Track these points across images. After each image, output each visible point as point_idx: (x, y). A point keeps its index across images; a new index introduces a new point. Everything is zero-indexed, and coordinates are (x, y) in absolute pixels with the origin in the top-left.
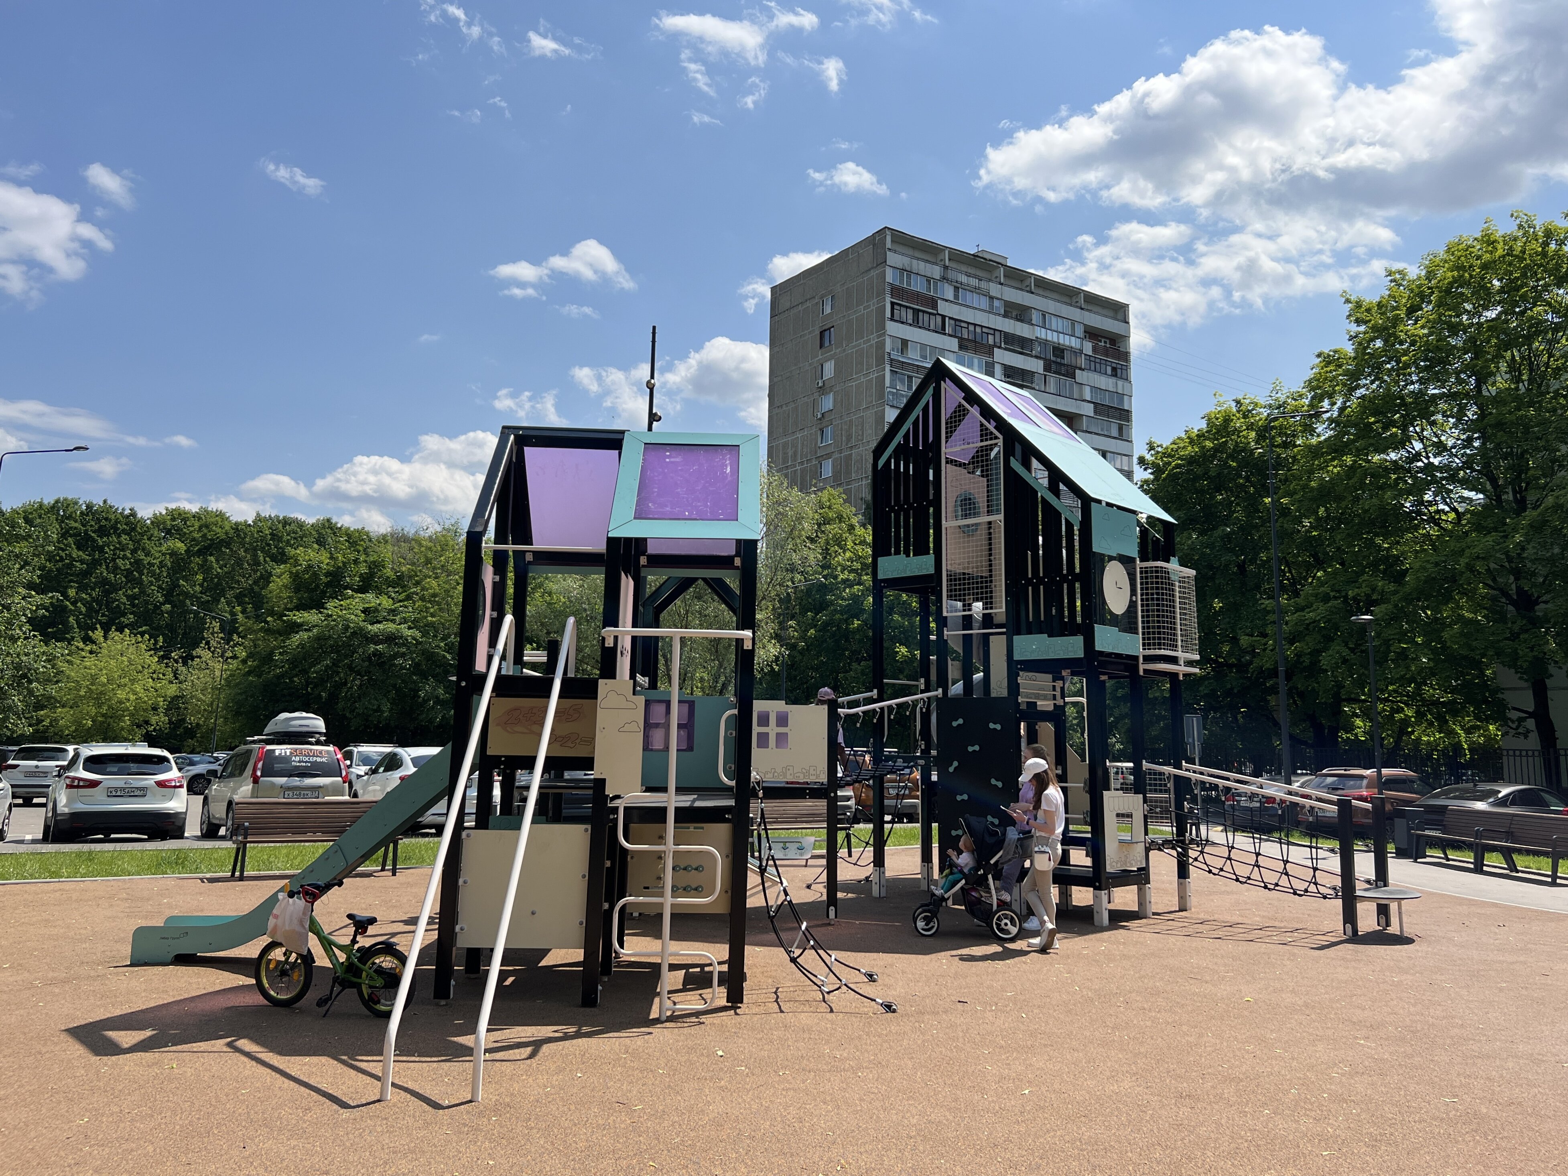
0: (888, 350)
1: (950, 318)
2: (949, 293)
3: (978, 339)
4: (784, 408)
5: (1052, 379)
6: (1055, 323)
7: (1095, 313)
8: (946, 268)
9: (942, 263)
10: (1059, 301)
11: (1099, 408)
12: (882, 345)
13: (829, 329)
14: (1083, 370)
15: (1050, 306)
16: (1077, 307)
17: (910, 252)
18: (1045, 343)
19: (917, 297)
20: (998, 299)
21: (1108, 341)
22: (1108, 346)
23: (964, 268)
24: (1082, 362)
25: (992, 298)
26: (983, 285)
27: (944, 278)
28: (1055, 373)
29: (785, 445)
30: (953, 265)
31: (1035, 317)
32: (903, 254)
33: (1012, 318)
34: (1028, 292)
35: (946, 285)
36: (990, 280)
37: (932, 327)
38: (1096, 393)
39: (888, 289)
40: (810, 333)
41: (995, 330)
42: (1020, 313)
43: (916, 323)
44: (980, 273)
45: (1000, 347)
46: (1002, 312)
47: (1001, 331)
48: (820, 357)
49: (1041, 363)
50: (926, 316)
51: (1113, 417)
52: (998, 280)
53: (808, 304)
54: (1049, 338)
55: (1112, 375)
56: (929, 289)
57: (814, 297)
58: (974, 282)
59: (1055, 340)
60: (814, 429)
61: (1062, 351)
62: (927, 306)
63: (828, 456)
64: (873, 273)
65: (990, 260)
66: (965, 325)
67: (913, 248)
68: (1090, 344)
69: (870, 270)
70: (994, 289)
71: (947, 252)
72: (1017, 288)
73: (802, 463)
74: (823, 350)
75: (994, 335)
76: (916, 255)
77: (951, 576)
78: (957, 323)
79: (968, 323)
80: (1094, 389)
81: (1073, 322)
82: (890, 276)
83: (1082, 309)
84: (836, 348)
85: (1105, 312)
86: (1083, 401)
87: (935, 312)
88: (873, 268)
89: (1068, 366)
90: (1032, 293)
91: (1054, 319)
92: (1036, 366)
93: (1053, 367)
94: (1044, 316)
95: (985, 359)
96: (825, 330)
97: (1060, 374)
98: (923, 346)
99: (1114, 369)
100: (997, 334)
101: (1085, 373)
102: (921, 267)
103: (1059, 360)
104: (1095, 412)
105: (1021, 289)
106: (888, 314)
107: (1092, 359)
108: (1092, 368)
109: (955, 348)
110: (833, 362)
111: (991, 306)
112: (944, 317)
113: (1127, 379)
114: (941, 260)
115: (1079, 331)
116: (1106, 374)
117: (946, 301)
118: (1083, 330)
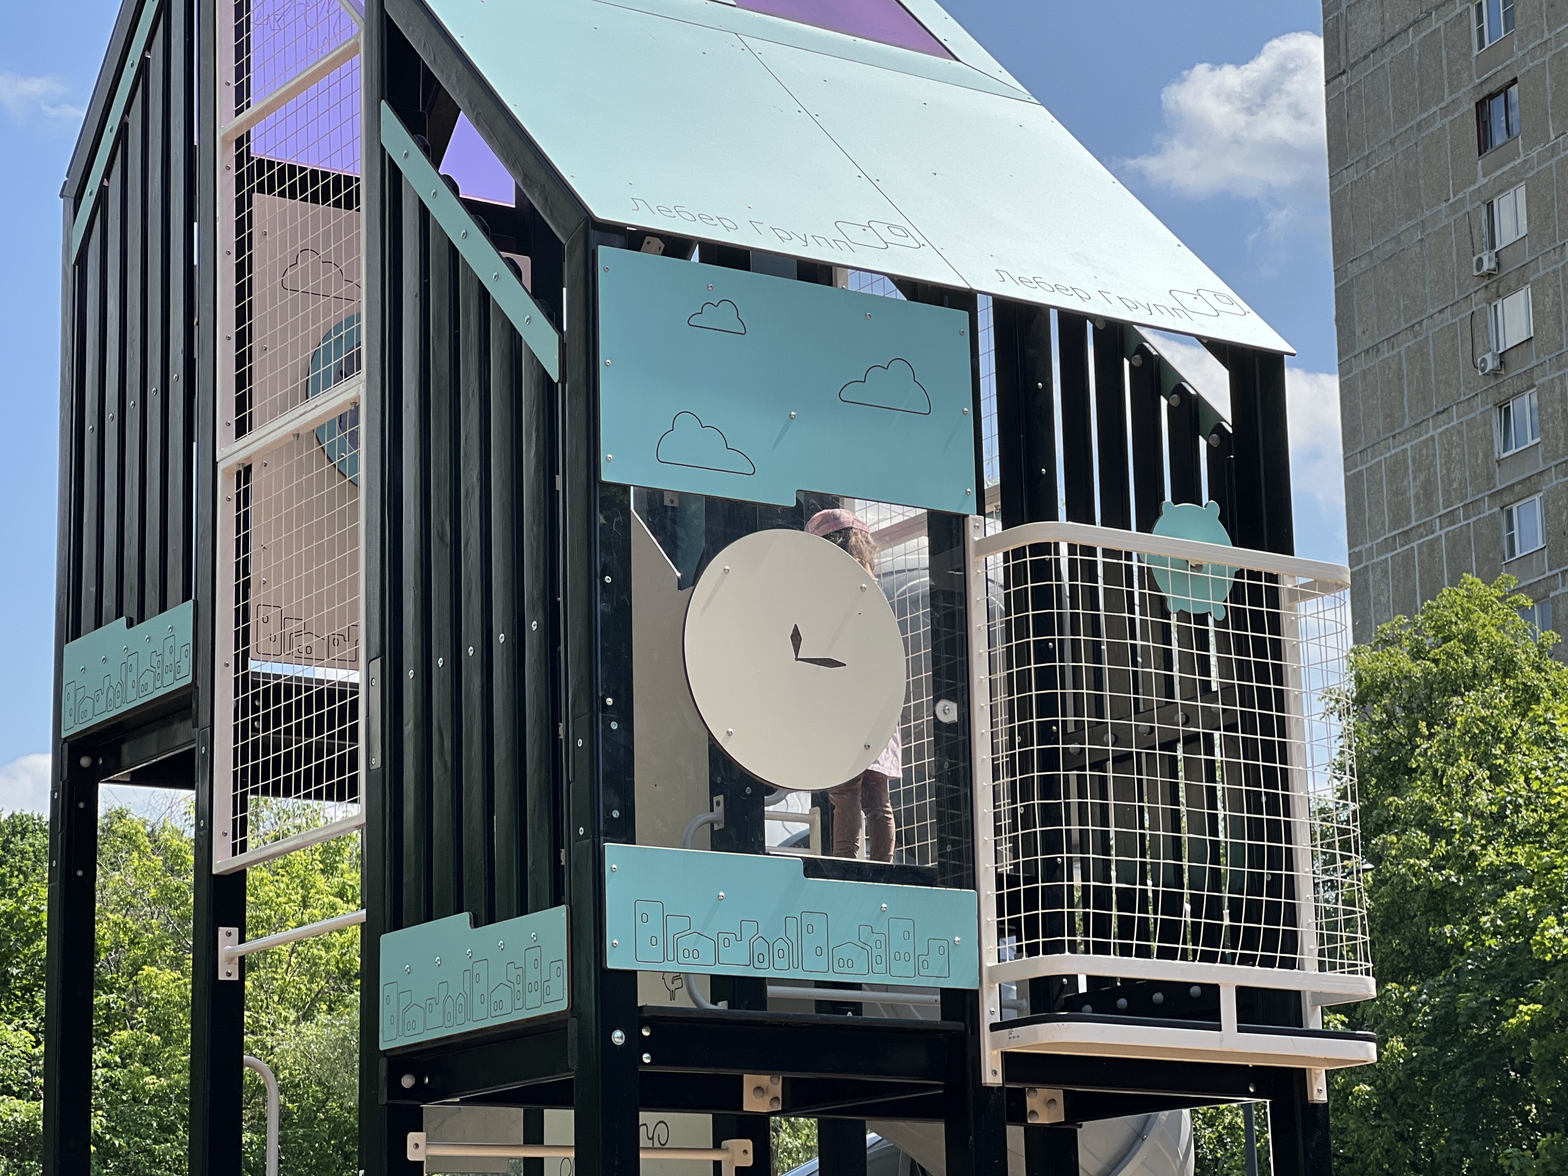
4: (1386, 353)
13: (1504, 90)
29: (1397, 466)
40: (1445, 112)
48: (1482, 181)
53: (1436, 23)
60: (1479, 408)
63: (1529, 485)
73: (1450, 517)
74: (1490, 156)
84: (1528, 148)
96: (1492, 96)
110: (1522, 191)
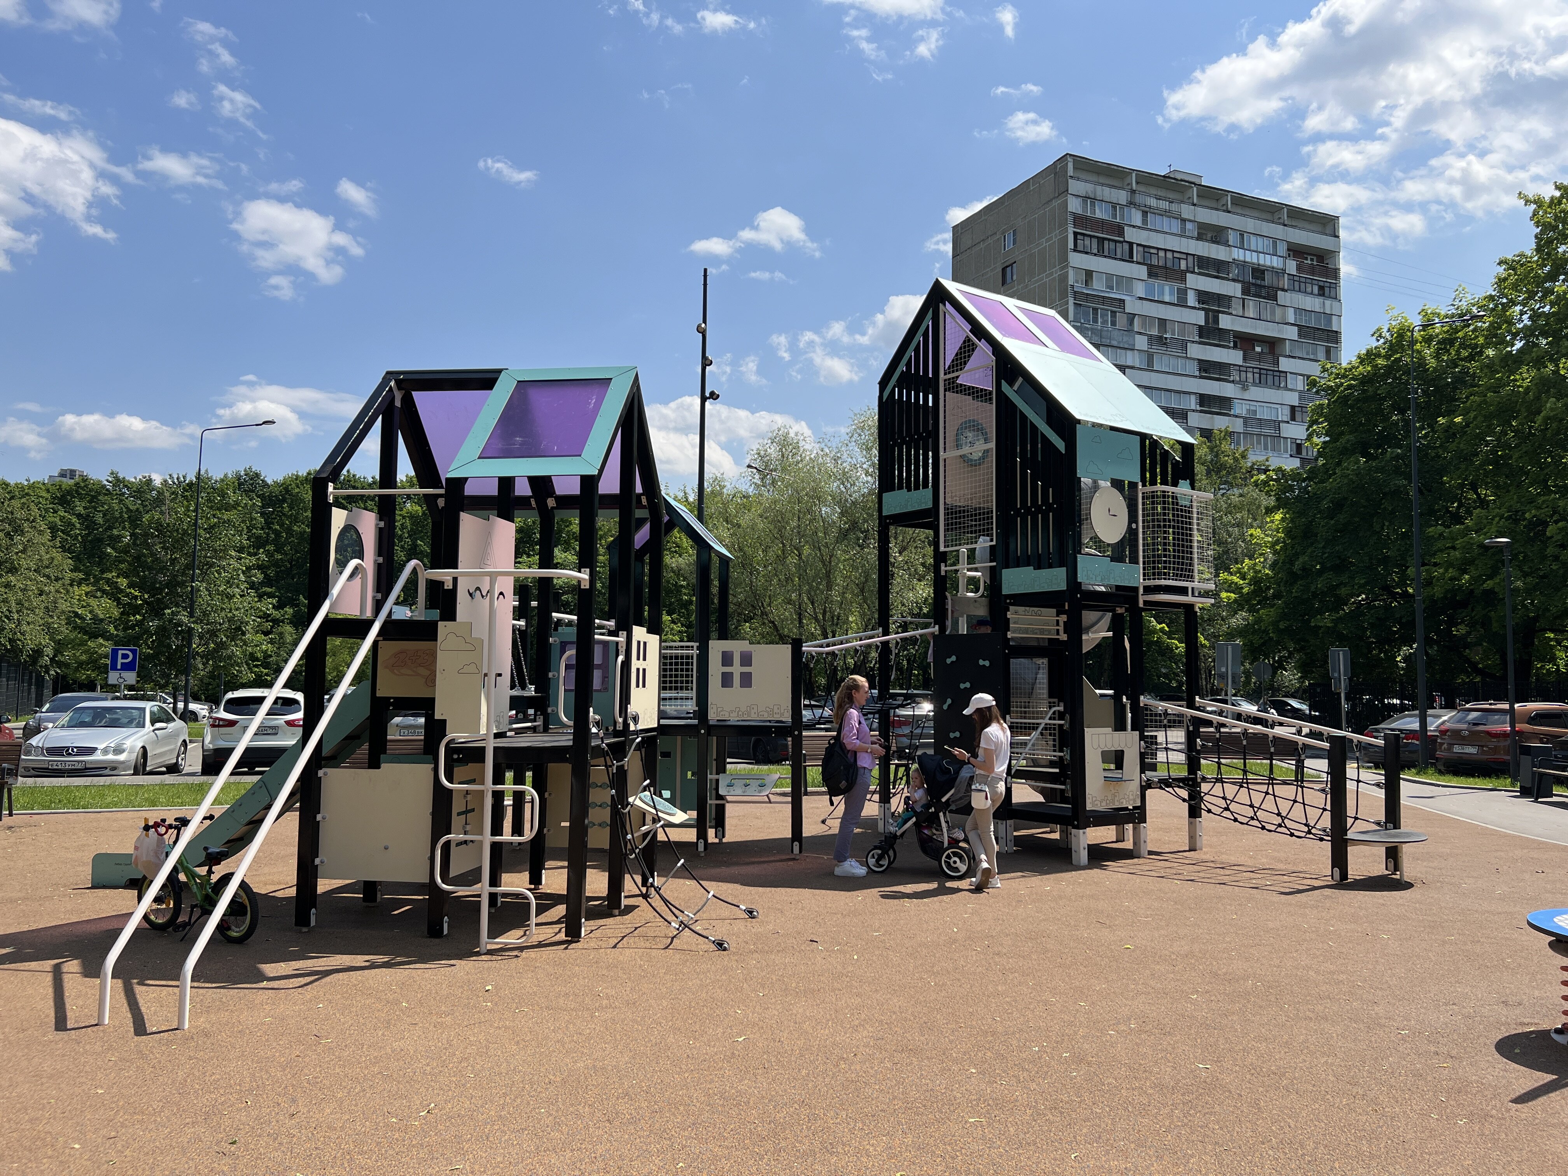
0: (1071, 283)
1: (1138, 245)
2: (1136, 218)
3: (1169, 264)
5: (1251, 303)
6: (1254, 242)
7: (1300, 229)
8: (1133, 192)
9: (1129, 187)
10: (1259, 219)
11: (1304, 331)
12: (1064, 278)
13: (1011, 265)
14: (1286, 291)
15: (1249, 224)
16: (1280, 224)
17: (1094, 178)
18: (1243, 264)
19: (1101, 224)
20: (1190, 221)
21: (1315, 258)
22: (1315, 263)
23: (1153, 191)
24: (1285, 282)
25: (1184, 221)
26: (1174, 207)
27: (1131, 204)
28: (1255, 296)
30: (1141, 188)
31: (1232, 238)
32: (1086, 181)
33: (1207, 241)
34: (1224, 211)
35: (1133, 210)
36: (1182, 202)
37: (1119, 256)
38: (1301, 315)
39: (1070, 219)
40: (992, 271)
41: (1187, 254)
42: (1215, 235)
43: (1100, 253)
44: (1171, 195)
45: (1193, 272)
46: (1196, 234)
47: (1194, 255)
49: (1239, 286)
50: (1112, 245)
51: (1319, 340)
52: (1191, 201)
53: (990, 241)
54: (1248, 259)
55: (1319, 295)
56: (1115, 216)
57: (995, 233)
58: (1164, 205)
59: (1255, 261)
61: (1263, 272)
62: (1112, 233)
64: (1056, 203)
65: (1182, 180)
66: (1154, 251)
67: (1098, 174)
68: (1295, 262)
69: (1051, 200)
70: (1186, 211)
71: (1134, 175)
72: (1212, 208)
74: (1006, 286)
75: (1186, 259)
76: (1101, 181)
77: (948, 509)
78: (1146, 250)
79: (1158, 249)
80: (1298, 310)
81: (1275, 241)
82: (1074, 206)
83: (1285, 225)
84: (1018, 284)
85: (1312, 227)
86: (1286, 324)
87: (1122, 239)
88: (1054, 198)
89: (1269, 287)
90: (1229, 212)
91: (1253, 238)
92: (1234, 289)
93: (1253, 289)
94: (1242, 235)
95: (1177, 285)
96: (1007, 267)
97: (1260, 297)
98: (1109, 276)
99: (1321, 288)
100: (1190, 259)
101: (1288, 294)
102: (1106, 193)
103: (1259, 282)
104: (1300, 335)
105: (1217, 209)
106: (1071, 245)
107: (1296, 278)
108: (1297, 288)
109: (1144, 275)
111: (1184, 229)
112: (1131, 244)
113: (1336, 298)
114: (1128, 184)
115: (1282, 249)
116: (1312, 294)
117: (1134, 227)
118: (1285, 247)
